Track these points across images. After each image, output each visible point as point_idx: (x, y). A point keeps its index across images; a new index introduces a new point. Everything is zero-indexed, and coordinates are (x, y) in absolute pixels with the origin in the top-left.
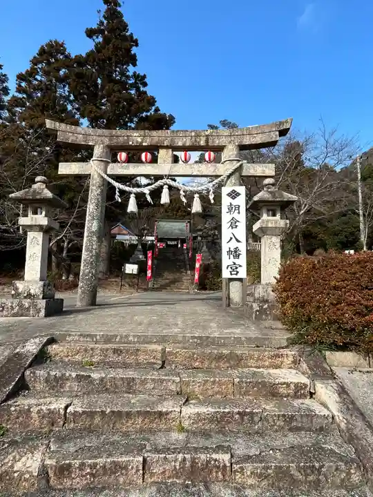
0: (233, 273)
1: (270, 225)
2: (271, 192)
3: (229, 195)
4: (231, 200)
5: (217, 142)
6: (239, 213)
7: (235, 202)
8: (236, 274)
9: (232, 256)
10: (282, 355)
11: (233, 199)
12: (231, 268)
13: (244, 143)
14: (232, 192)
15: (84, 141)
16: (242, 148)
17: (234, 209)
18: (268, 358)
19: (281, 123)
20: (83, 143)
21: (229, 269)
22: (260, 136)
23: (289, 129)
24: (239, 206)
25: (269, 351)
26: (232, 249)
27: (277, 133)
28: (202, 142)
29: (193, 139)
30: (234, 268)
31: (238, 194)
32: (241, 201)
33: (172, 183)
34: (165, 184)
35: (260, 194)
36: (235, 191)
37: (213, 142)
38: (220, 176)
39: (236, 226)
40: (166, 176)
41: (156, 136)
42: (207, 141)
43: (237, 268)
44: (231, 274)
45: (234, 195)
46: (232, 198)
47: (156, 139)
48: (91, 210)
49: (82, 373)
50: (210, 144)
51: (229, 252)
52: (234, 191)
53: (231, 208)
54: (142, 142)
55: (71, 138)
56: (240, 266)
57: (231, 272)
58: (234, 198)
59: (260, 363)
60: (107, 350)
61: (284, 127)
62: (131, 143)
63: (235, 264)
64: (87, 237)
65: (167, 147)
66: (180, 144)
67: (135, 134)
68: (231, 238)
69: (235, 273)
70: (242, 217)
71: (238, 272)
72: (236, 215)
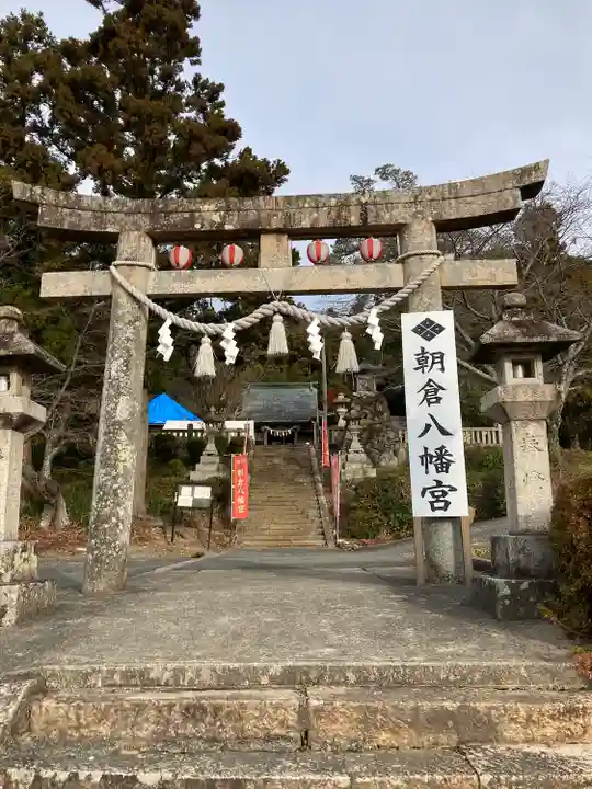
0: (436, 505)
1: (521, 398)
2: (518, 325)
3: (418, 330)
4: (423, 342)
5: (386, 218)
6: (443, 369)
7: (432, 346)
8: (445, 508)
9: (432, 468)
10: (584, 709)
11: (429, 339)
12: (432, 494)
13: (446, 217)
14: (424, 323)
15: (95, 226)
16: (443, 227)
17: (430, 360)
18: (552, 717)
19: (525, 171)
20: (93, 229)
21: (428, 497)
22: (480, 200)
23: (542, 182)
24: (442, 355)
25: (553, 701)
26: (432, 452)
27: (519, 193)
28: (353, 219)
29: (333, 213)
30: (439, 494)
31: (440, 329)
32: (446, 343)
33: (291, 309)
34: (275, 313)
35: (495, 330)
36: (432, 322)
37: (377, 216)
38: (396, 290)
39: (438, 399)
40: (277, 293)
41: (252, 209)
42: (364, 216)
43: (445, 494)
44: (433, 509)
45: (428, 330)
46: (424, 337)
47: (252, 215)
48: (113, 373)
49: (116, 772)
50: (371, 221)
51: (426, 458)
52: (428, 322)
53: (423, 360)
54: (222, 224)
55: (68, 219)
56: (453, 489)
57: (432, 503)
58: (428, 337)
59: (535, 731)
60: (171, 707)
61: (533, 180)
62: (198, 226)
63: (439, 484)
64: (105, 434)
65: (278, 231)
66: (306, 224)
67: (206, 207)
68: (428, 427)
69: (442, 504)
70: (449, 378)
71: (447, 504)
72: (434, 374)
